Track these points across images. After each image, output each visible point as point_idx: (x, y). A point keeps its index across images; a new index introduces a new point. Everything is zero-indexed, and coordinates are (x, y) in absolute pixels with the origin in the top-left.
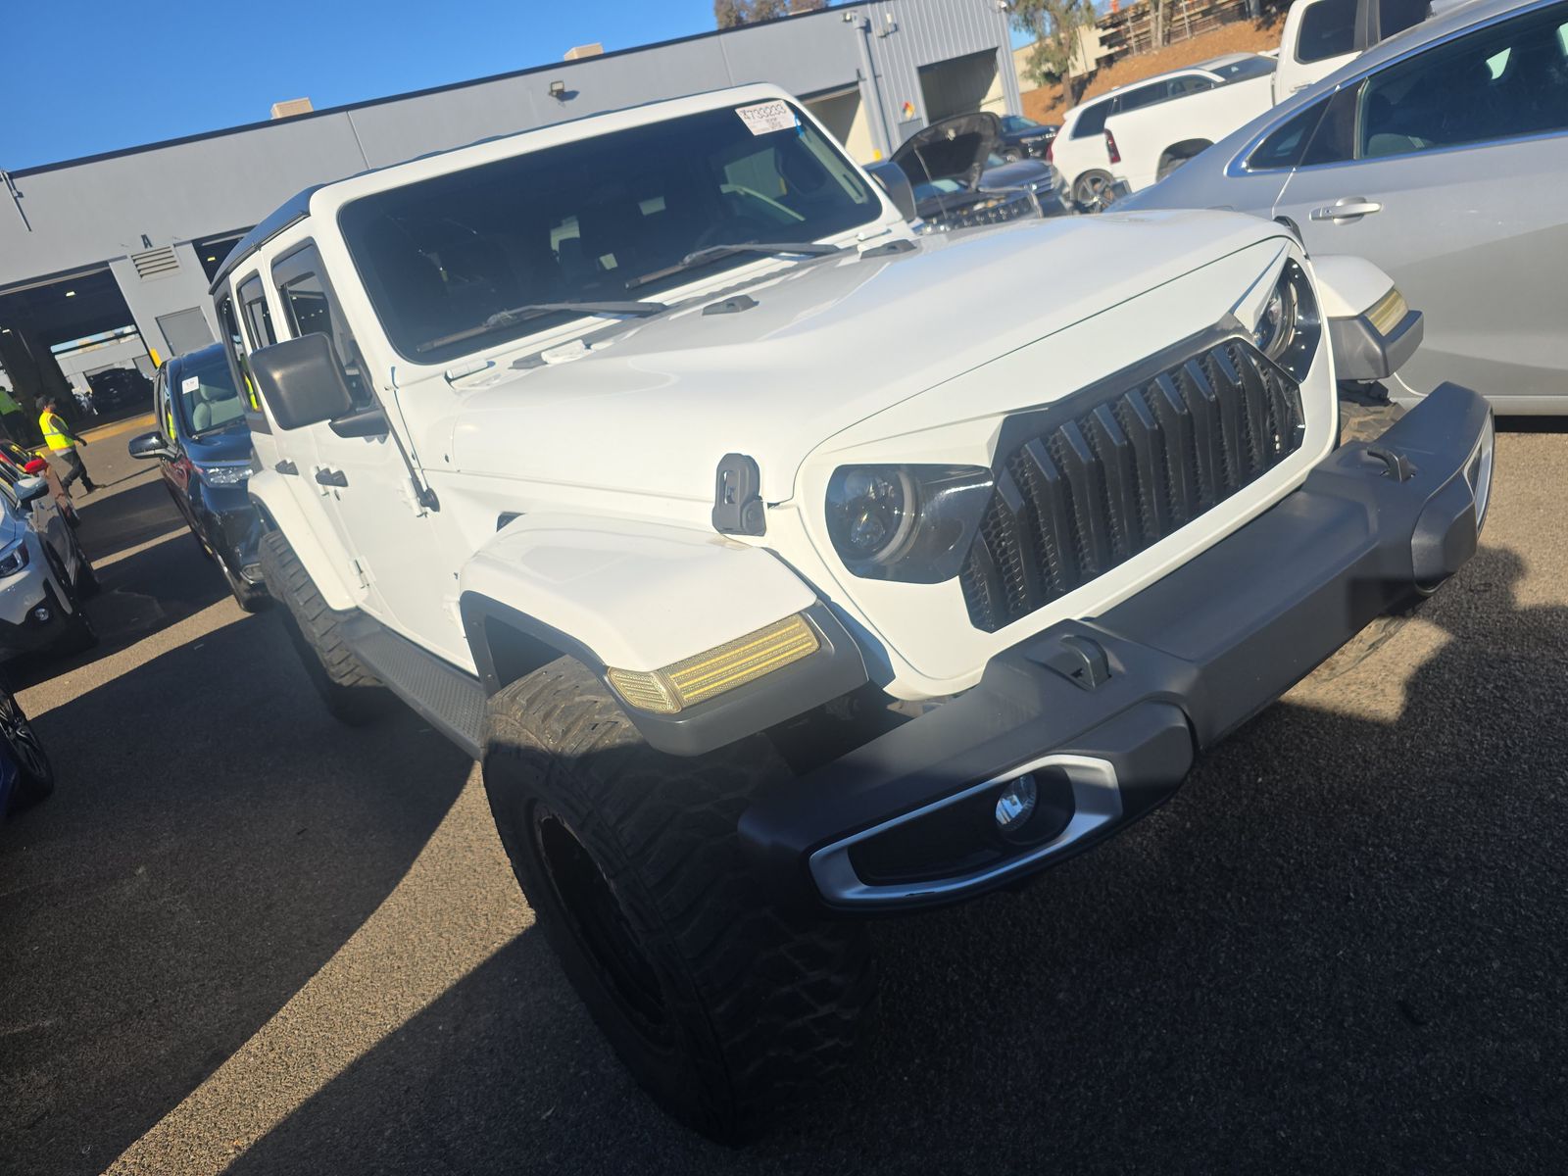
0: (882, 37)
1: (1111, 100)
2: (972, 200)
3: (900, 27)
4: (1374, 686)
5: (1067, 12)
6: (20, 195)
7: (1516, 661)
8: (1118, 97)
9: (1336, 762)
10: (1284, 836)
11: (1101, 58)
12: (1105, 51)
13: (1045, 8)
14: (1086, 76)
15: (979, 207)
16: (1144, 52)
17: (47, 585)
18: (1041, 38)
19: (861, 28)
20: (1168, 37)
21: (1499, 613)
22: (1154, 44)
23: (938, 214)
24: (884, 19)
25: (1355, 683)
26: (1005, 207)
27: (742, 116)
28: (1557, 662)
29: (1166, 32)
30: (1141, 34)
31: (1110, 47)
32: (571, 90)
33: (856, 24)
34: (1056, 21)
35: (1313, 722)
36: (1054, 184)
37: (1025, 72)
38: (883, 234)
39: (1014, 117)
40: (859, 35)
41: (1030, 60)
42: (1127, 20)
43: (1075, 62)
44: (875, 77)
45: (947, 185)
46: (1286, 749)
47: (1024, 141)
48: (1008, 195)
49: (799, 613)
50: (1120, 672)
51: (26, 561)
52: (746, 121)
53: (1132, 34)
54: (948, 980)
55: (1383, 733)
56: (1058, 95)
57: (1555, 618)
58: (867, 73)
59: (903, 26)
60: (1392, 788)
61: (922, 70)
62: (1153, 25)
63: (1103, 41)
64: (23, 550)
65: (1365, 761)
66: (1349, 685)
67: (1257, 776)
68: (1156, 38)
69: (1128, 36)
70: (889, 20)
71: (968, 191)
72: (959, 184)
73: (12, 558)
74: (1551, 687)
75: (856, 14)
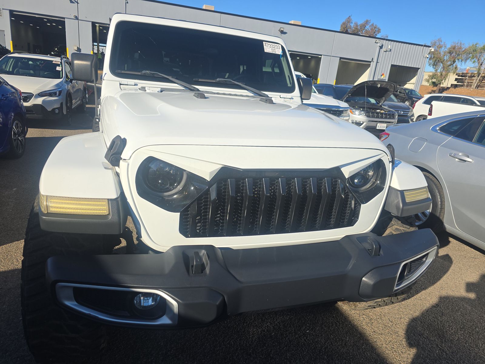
0: (385, 51)
1: (441, 96)
2: (377, 108)
3: (392, 51)
4: (371, 320)
5: (448, 66)
6: (127, 3)
7: (424, 337)
8: (444, 96)
9: (336, 339)
10: (297, 356)
11: (453, 84)
12: (456, 83)
13: (442, 62)
14: (446, 88)
15: (378, 111)
16: (468, 88)
17: (62, 104)
18: (436, 70)
19: (379, 46)
20: (478, 87)
21: (433, 317)
22: (472, 87)
23: (364, 108)
24: (388, 46)
25: (366, 315)
26: (385, 114)
27: (264, 45)
28: (437, 346)
29: (478, 85)
30: (470, 82)
31: (458, 82)
32: (286, 32)
33: (379, 45)
34: (444, 68)
35: (342, 321)
36: (410, 114)
37: (426, 79)
38: (290, 99)
39: (414, 91)
40: (378, 48)
41: (429, 76)
42: (467, 76)
43: (444, 82)
44: (377, 62)
45: (373, 101)
46: (325, 326)
47: (414, 99)
48: (389, 111)
49: (108, 199)
50: (206, 273)
51: (59, 95)
52: (265, 47)
53: (467, 81)
54: (159, 343)
55: (359, 337)
56: (434, 90)
57: (451, 329)
58: (375, 60)
59: (393, 51)
60: (345, 359)
61: (392, 66)
62: (475, 81)
63: (456, 79)
64: (60, 92)
65: (345, 344)
66: (364, 315)
67: (308, 329)
68: (474, 85)
69: (465, 81)
70: (389, 48)
71: (378, 105)
72: (376, 101)
73: (56, 93)
74: (428, 353)
75: (380, 42)
